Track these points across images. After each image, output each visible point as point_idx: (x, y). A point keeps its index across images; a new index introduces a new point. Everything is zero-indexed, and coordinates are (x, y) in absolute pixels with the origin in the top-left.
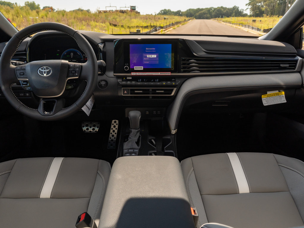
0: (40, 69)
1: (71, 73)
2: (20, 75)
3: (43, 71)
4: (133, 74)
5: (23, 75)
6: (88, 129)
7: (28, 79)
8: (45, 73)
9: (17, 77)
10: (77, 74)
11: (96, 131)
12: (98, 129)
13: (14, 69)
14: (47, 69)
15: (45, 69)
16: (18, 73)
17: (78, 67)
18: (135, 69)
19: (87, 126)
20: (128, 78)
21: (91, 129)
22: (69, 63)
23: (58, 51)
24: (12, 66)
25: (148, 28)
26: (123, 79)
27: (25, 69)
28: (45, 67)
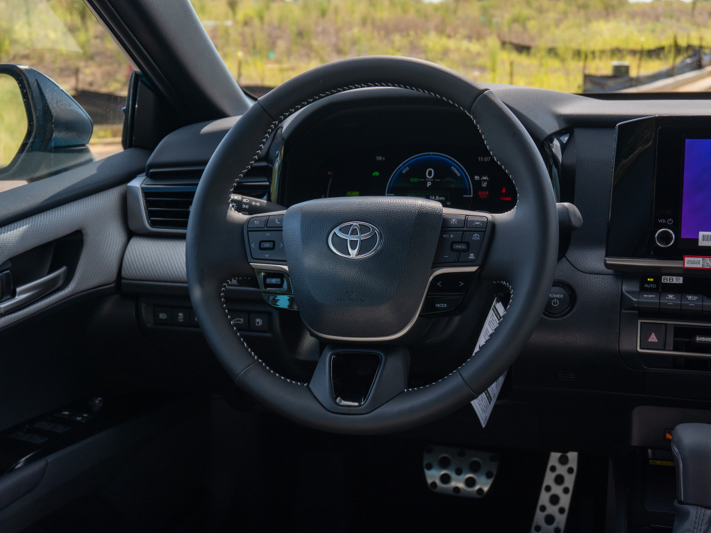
0: (336, 230)
1: (452, 249)
2: (261, 249)
3: (349, 238)
4: (691, 262)
5: (272, 249)
6: (445, 479)
7: (286, 268)
8: (353, 248)
9: (250, 259)
10: (472, 256)
11: (480, 490)
12: (490, 482)
13: (240, 227)
14: (364, 229)
15: (354, 232)
16: (254, 240)
17: (477, 226)
18: (701, 243)
19: (444, 464)
20: (666, 279)
21: (458, 483)
22: (448, 211)
23: (379, 158)
24: (235, 215)
25: (662, 55)
26: (643, 281)
27: (279, 229)
28: (354, 223)
